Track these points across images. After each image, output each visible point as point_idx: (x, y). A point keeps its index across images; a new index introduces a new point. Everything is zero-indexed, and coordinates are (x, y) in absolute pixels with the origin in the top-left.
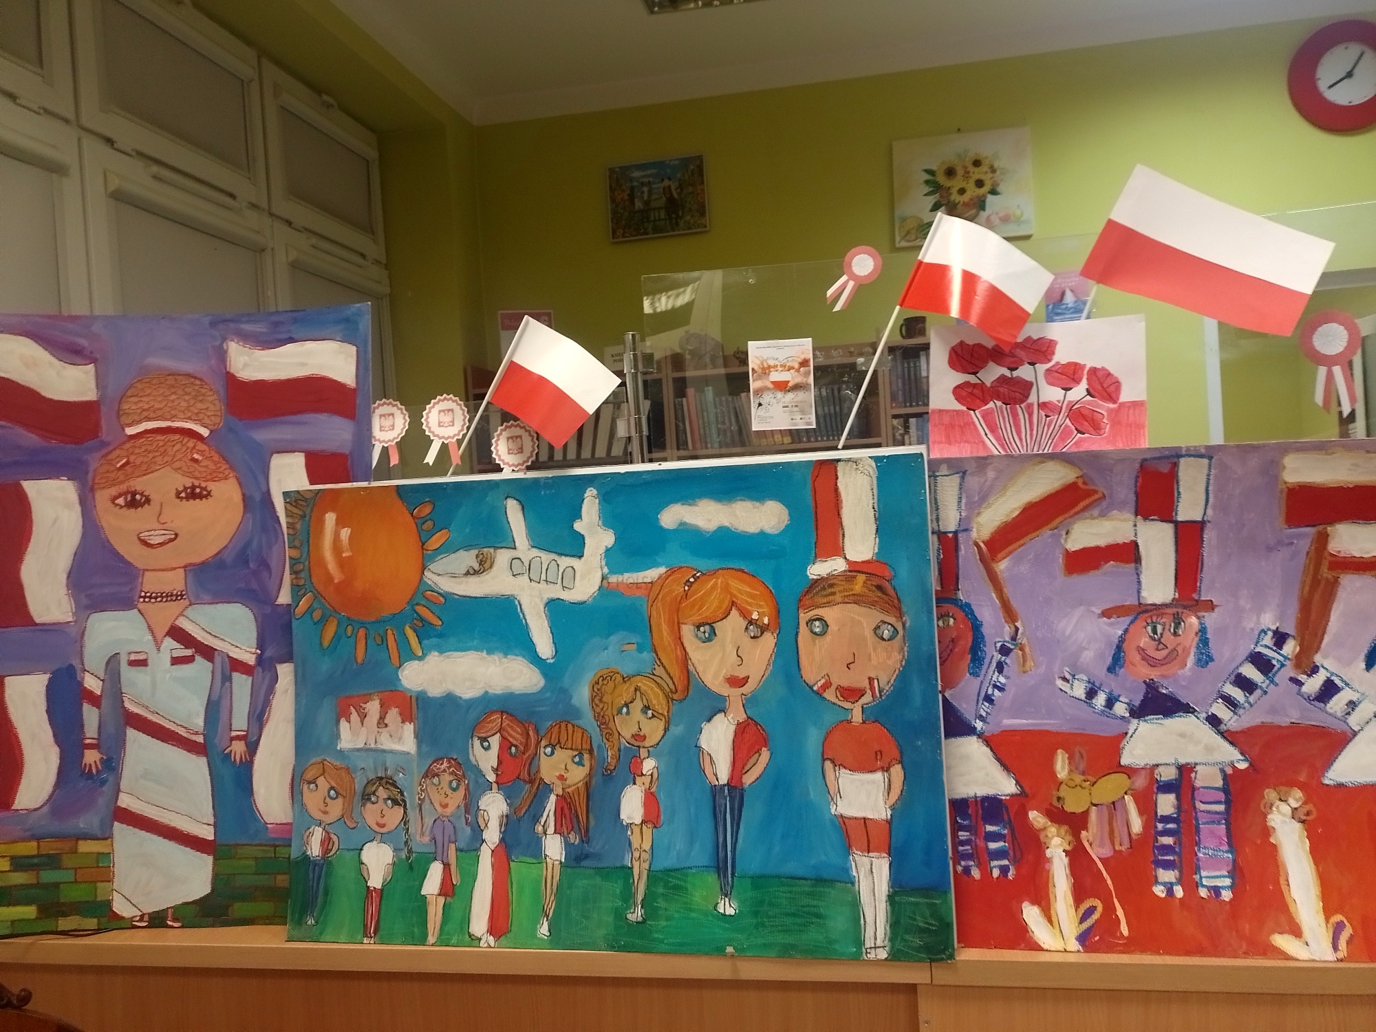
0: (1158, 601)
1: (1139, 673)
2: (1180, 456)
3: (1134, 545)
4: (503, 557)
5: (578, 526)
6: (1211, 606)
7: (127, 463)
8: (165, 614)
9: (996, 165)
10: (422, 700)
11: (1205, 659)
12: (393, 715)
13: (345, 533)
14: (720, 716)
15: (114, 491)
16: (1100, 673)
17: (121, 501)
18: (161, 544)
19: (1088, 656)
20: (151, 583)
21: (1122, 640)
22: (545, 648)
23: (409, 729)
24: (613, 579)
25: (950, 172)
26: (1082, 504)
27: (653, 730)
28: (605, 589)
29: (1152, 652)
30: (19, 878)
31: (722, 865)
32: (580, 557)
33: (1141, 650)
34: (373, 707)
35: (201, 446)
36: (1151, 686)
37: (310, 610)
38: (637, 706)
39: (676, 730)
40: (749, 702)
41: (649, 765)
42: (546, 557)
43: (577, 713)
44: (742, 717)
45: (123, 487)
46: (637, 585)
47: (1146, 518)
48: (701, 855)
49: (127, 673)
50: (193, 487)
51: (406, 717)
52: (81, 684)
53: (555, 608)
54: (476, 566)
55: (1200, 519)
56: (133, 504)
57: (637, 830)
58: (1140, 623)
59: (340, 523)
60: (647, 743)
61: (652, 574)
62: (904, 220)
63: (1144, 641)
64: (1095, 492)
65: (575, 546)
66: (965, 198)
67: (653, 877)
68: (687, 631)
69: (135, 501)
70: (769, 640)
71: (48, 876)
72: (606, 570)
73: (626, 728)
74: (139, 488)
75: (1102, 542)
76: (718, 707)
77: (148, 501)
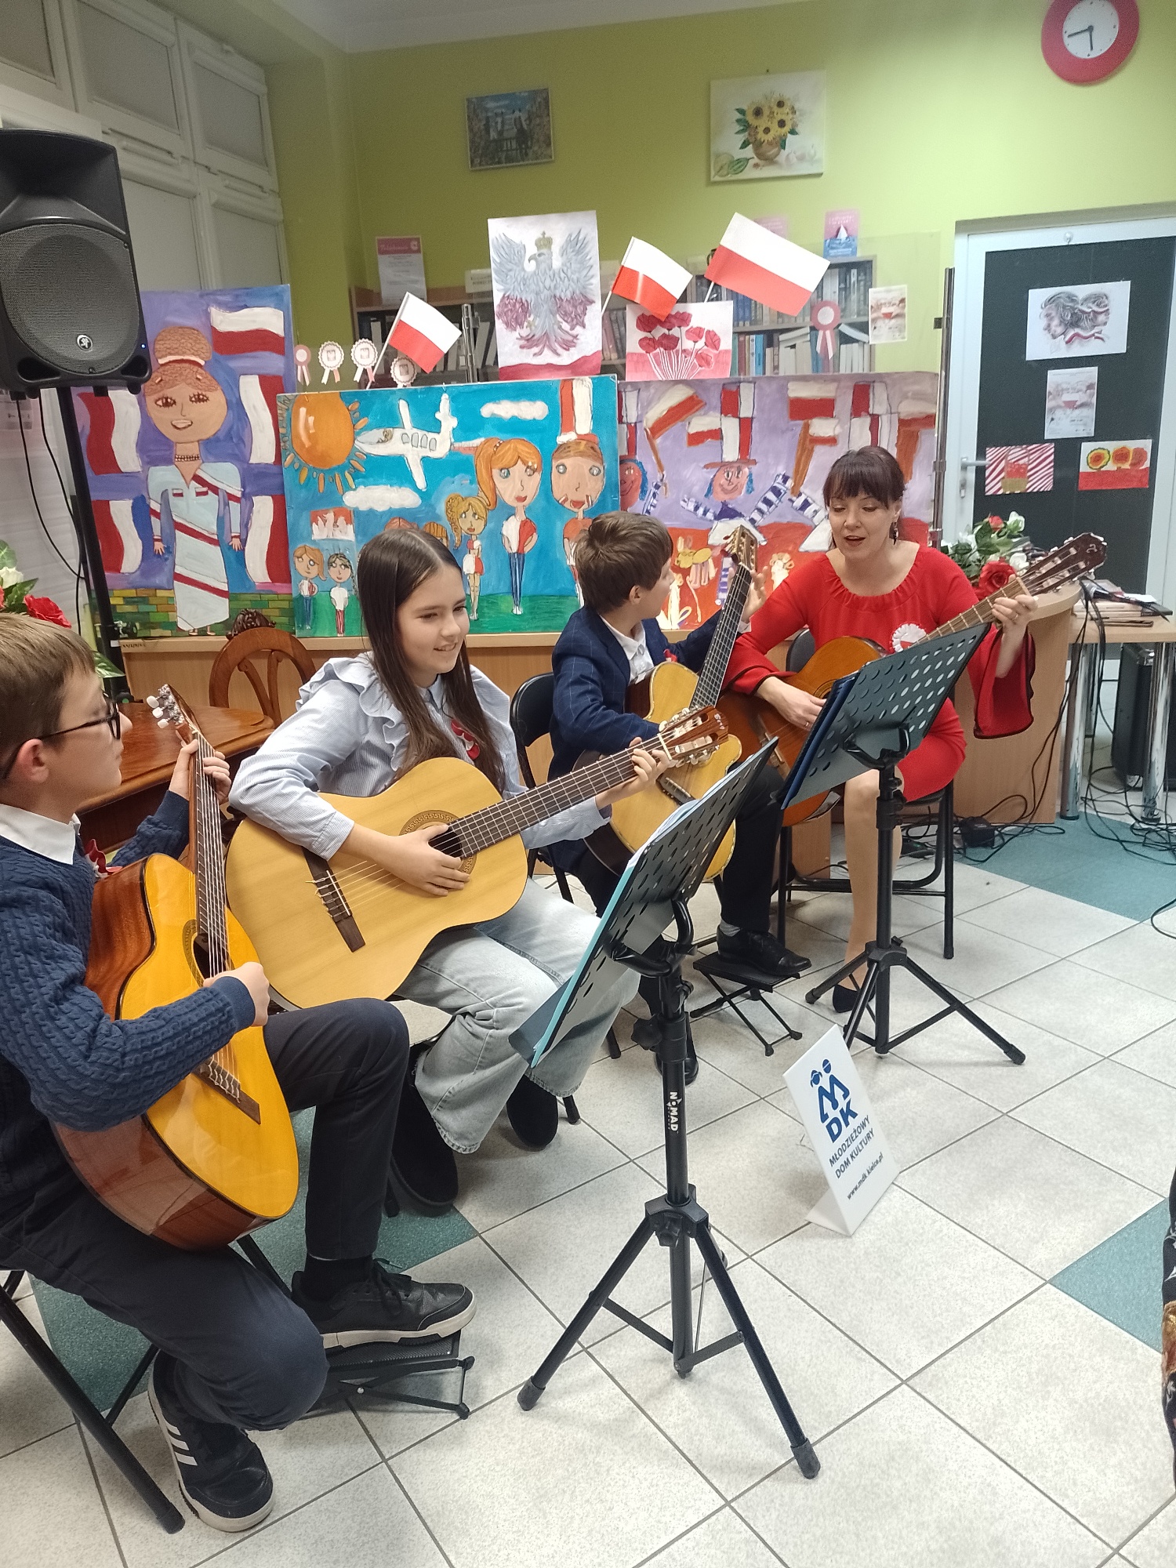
0: (731, 460)
1: (719, 497)
2: (740, 382)
3: (720, 429)
4: (397, 433)
5: (438, 416)
6: (755, 462)
7: (161, 380)
8: (190, 467)
9: (796, 108)
10: (356, 511)
11: (750, 490)
12: (341, 520)
13: (311, 419)
14: (512, 518)
15: (156, 397)
16: (701, 497)
17: (160, 403)
18: (184, 428)
19: (696, 489)
20: (181, 450)
21: (712, 480)
22: (421, 483)
23: (350, 527)
24: (457, 445)
25: (758, 113)
26: (696, 408)
27: (479, 526)
28: (452, 451)
29: (726, 486)
30: (129, 608)
31: (514, 592)
32: (439, 433)
33: (721, 486)
34: (330, 516)
35: (200, 370)
36: (724, 504)
37: (293, 463)
38: (470, 513)
39: (490, 525)
40: (527, 510)
41: (477, 544)
42: (421, 433)
43: (438, 517)
44: (524, 518)
45: (160, 395)
46: (469, 448)
47: (726, 415)
48: (504, 587)
49: (172, 500)
50: (199, 395)
51: (348, 521)
52: (149, 506)
53: (425, 460)
54: (383, 438)
55: (750, 416)
56: (167, 404)
57: (472, 577)
58: (721, 471)
59: (308, 413)
60: (475, 533)
61: (477, 442)
63: (723, 481)
64: (701, 401)
65: (436, 427)
66: (769, 137)
67: (481, 599)
68: (495, 472)
69: (168, 403)
70: (537, 476)
71: (143, 608)
72: (453, 440)
73: (464, 525)
74: (169, 396)
75: (705, 429)
76: (511, 512)
77: (175, 402)
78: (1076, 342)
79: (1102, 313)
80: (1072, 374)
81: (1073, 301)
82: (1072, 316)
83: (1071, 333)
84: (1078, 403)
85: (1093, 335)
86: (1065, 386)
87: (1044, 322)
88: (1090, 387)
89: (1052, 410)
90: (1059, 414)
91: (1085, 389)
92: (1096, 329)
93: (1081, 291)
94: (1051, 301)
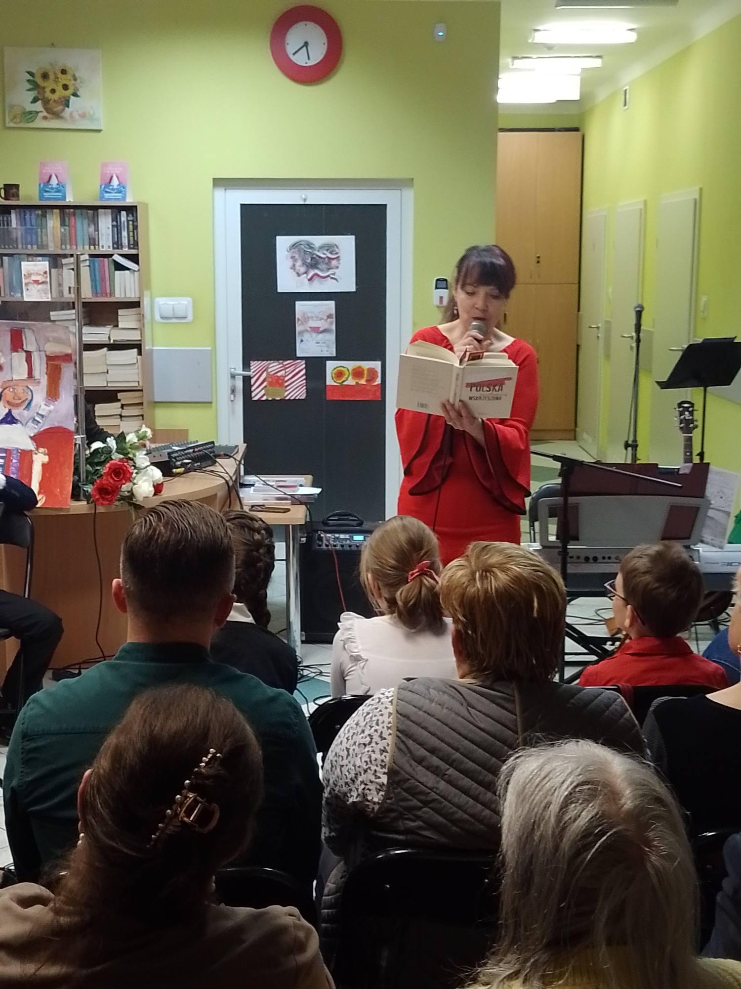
9: (77, 75)
25: (45, 76)
62: (12, 107)
66: (55, 97)
78: (316, 280)
79: (333, 259)
80: (315, 306)
81: (311, 248)
82: (311, 260)
83: (311, 273)
84: (321, 329)
85: (328, 276)
86: (310, 315)
87: (290, 263)
88: (329, 316)
89: (301, 333)
90: (306, 336)
91: (325, 318)
92: (331, 272)
93: (318, 240)
94: (294, 246)
